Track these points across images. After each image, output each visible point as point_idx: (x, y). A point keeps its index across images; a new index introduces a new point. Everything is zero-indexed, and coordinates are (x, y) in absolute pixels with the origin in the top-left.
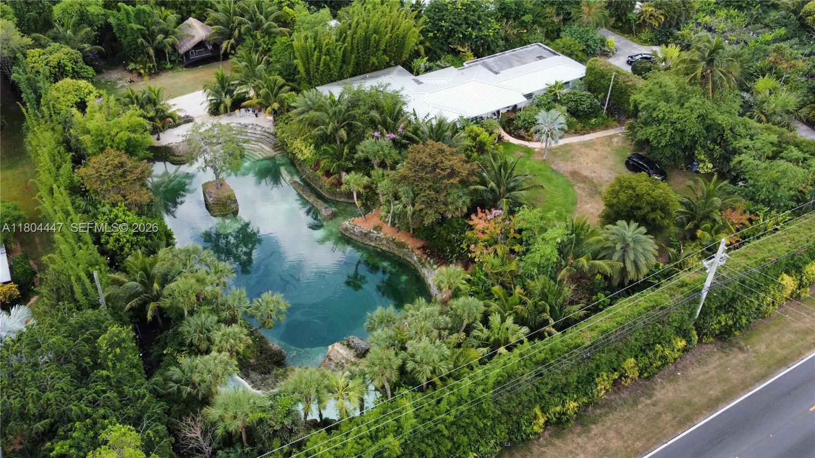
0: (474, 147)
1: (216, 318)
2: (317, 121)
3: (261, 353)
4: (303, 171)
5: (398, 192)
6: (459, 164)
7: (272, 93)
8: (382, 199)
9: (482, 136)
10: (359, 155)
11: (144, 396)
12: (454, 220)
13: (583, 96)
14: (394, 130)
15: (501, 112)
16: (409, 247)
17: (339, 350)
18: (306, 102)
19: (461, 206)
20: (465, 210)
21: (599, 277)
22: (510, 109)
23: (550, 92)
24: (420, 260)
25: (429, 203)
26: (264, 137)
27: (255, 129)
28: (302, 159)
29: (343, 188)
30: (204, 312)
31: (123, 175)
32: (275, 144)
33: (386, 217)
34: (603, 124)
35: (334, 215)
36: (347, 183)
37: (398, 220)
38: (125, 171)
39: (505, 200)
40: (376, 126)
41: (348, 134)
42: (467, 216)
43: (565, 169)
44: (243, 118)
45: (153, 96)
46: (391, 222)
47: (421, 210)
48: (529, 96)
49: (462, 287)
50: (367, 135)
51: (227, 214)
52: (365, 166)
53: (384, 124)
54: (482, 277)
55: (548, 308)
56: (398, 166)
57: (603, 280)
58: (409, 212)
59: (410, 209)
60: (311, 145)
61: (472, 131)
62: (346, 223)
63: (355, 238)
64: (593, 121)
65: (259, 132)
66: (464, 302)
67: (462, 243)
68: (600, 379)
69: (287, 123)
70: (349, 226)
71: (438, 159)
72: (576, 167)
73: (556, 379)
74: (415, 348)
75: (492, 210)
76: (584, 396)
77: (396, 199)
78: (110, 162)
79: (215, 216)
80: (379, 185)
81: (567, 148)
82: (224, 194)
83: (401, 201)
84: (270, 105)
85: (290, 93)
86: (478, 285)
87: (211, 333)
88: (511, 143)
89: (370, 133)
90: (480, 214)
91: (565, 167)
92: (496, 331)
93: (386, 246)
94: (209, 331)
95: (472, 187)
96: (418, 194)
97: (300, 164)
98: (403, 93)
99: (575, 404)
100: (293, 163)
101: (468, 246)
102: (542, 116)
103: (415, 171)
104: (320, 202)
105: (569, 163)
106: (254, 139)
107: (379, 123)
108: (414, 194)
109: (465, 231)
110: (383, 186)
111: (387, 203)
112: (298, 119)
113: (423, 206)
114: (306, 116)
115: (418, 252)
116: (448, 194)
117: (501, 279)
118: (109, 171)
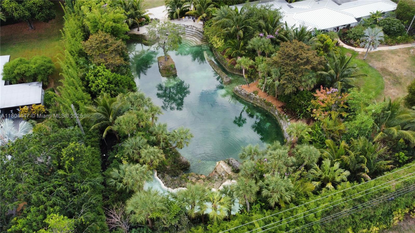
0: (322, 47)
1: (146, 140)
2: (226, 24)
3: (174, 162)
4: (216, 55)
5: (270, 71)
6: (313, 57)
7: (203, 7)
8: (260, 75)
9: (328, 41)
10: (249, 46)
11: (87, 190)
12: (305, 92)
13: (395, 21)
14: (273, 33)
15: (340, 28)
16: (274, 106)
17: (223, 166)
18: (221, 13)
19: (310, 84)
20: (312, 86)
21: (401, 140)
22: (345, 27)
23: (373, 17)
24: (279, 115)
25: (290, 80)
26: (197, 34)
27: (192, 29)
28: (216, 47)
29: (237, 66)
30: (139, 136)
31: (106, 47)
32: (203, 38)
33: (261, 86)
34: (405, 40)
35: (230, 82)
36: (240, 63)
37: (268, 89)
38: (107, 45)
39: (340, 82)
40: (262, 30)
41: (244, 33)
42: (313, 90)
43: (378, 66)
44: (187, 22)
45: (135, 4)
46: (264, 90)
47: (284, 84)
48: (358, 19)
49: (305, 137)
50: (256, 35)
51: (170, 76)
52: (252, 54)
53: (267, 29)
54: (319, 131)
55: (366, 161)
56: (272, 55)
57: (404, 144)
58: (276, 85)
59: (277, 83)
60: (222, 39)
61: (321, 37)
62: (237, 88)
63: (241, 96)
64: (399, 37)
65: (194, 31)
66: (307, 149)
67: (308, 107)
68: (396, 212)
69: (210, 26)
70: (238, 89)
71: (299, 52)
72: (385, 65)
73: (367, 212)
74: (269, 181)
75: (331, 88)
76: (384, 223)
77: (269, 76)
78: (98, 39)
79: (163, 76)
80: (259, 66)
81: (380, 53)
82: (169, 64)
83: (272, 78)
84: (201, 15)
85: (213, 8)
86: (316, 136)
87: (140, 150)
88: (344, 48)
89: (258, 34)
90: (322, 90)
91: (377, 65)
92: (327, 172)
93: (260, 104)
94: (140, 148)
95: (319, 72)
96: (284, 74)
97: (215, 51)
98: (281, 11)
99: (378, 229)
100: (211, 49)
101: (312, 110)
102: (367, 31)
103: (283, 59)
104: (224, 73)
105: (381, 63)
106: (191, 34)
107: (264, 28)
108: (281, 73)
109: (311, 100)
110: (262, 67)
111: (263, 78)
112: (215, 23)
113: (286, 82)
114: (220, 21)
115: (279, 110)
116: (303, 75)
117: (332, 134)
118: (97, 44)
